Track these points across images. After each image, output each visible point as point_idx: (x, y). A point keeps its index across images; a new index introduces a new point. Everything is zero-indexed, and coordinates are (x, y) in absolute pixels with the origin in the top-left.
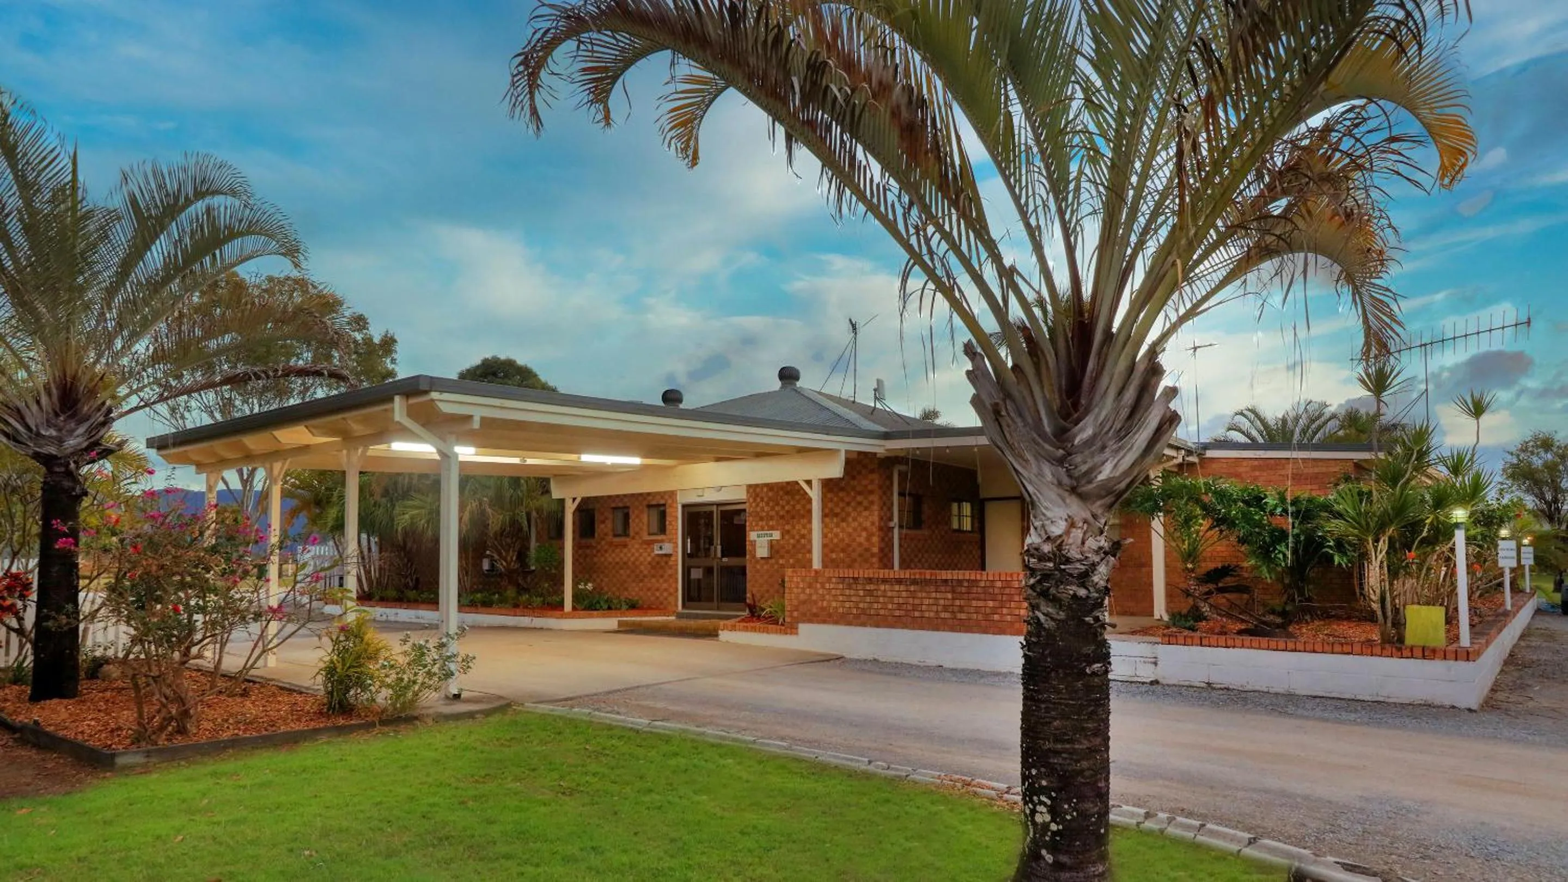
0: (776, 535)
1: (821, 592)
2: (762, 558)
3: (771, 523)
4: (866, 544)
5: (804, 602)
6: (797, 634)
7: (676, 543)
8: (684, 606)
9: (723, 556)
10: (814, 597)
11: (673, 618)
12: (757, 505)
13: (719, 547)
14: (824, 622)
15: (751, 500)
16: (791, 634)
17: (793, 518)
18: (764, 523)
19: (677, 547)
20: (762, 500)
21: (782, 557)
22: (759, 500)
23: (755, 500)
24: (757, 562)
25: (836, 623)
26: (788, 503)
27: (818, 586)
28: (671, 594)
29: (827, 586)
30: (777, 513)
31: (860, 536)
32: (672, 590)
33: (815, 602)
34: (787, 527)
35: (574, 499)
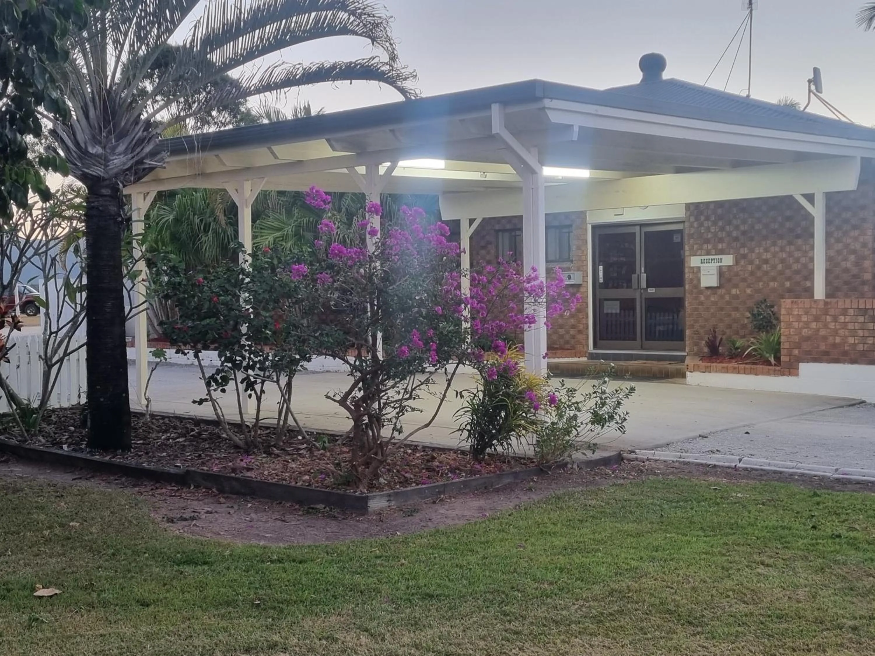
0: (728, 260)
1: (832, 326)
2: (707, 288)
3: (720, 246)
4: (855, 270)
5: (808, 339)
6: (797, 375)
7: (586, 271)
8: (595, 346)
9: (648, 287)
10: (822, 332)
11: (584, 359)
12: (701, 225)
13: (644, 276)
14: (836, 361)
15: (692, 219)
16: (790, 374)
17: (752, 239)
18: (710, 247)
19: (586, 276)
20: (707, 219)
21: (736, 286)
22: (702, 218)
23: (697, 219)
24: (700, 292)
25: (853, 361)
26: (744, 222)
27: (829, 319)
28: (580, 332)
29: (842, 319)
30: (729, 234)
31: (846, 260)
32: (581, 327)
33: (825, 338)
34: (742, 251)
35: (472, 221)
